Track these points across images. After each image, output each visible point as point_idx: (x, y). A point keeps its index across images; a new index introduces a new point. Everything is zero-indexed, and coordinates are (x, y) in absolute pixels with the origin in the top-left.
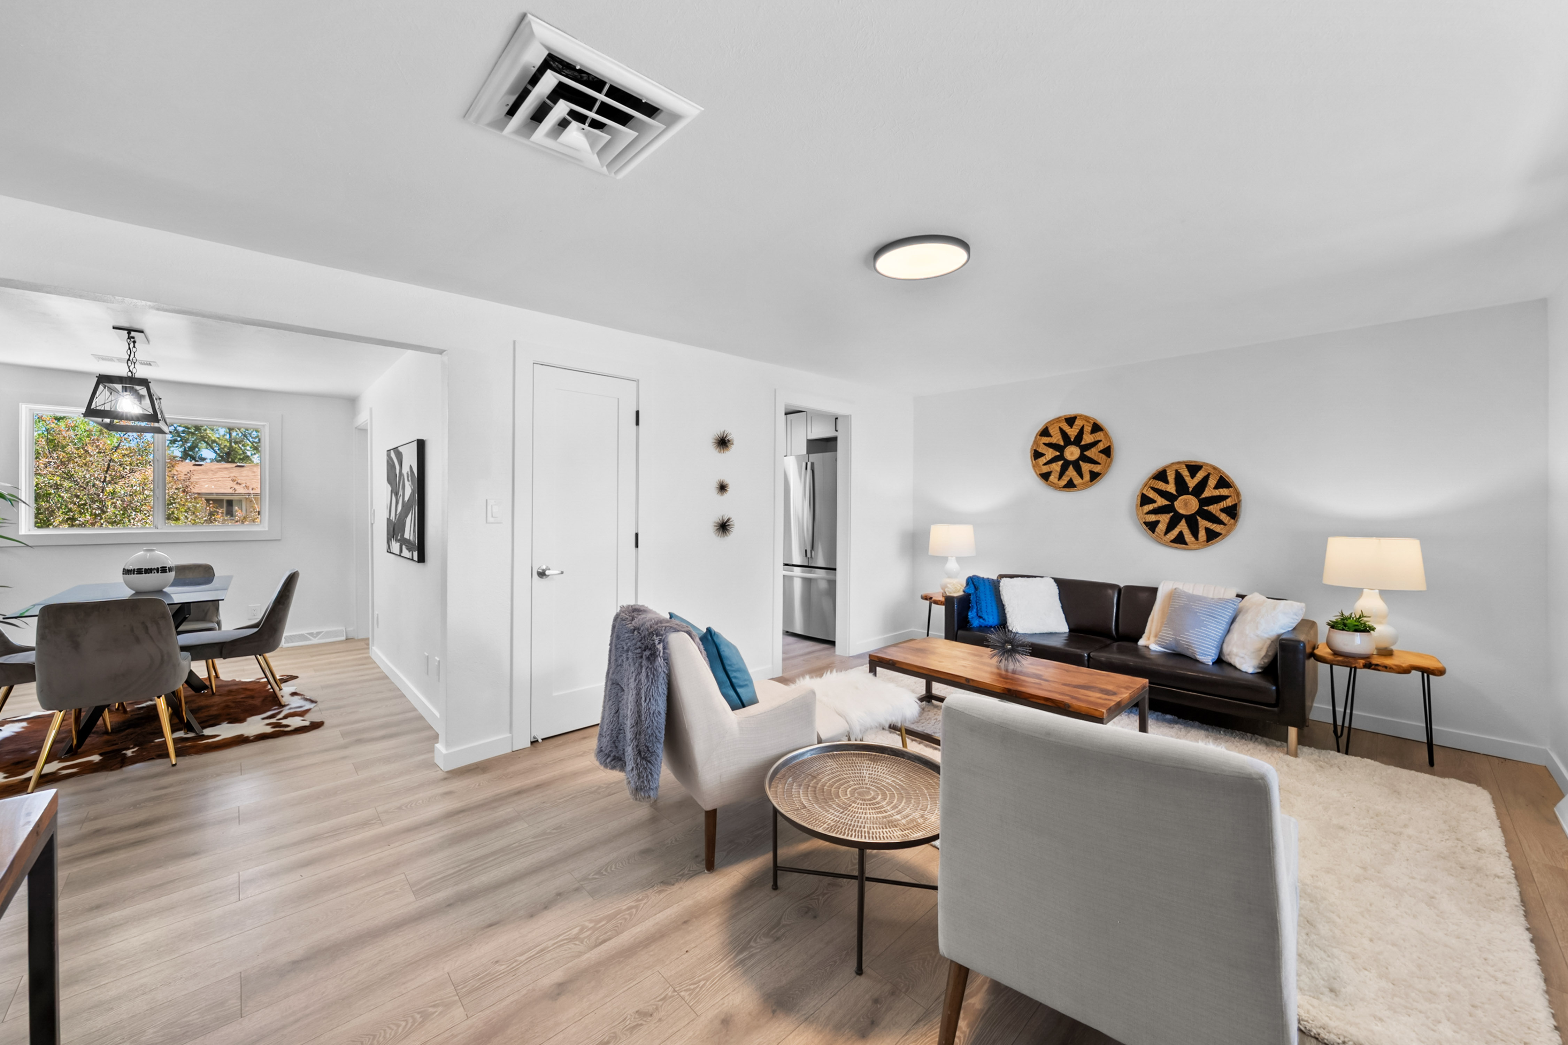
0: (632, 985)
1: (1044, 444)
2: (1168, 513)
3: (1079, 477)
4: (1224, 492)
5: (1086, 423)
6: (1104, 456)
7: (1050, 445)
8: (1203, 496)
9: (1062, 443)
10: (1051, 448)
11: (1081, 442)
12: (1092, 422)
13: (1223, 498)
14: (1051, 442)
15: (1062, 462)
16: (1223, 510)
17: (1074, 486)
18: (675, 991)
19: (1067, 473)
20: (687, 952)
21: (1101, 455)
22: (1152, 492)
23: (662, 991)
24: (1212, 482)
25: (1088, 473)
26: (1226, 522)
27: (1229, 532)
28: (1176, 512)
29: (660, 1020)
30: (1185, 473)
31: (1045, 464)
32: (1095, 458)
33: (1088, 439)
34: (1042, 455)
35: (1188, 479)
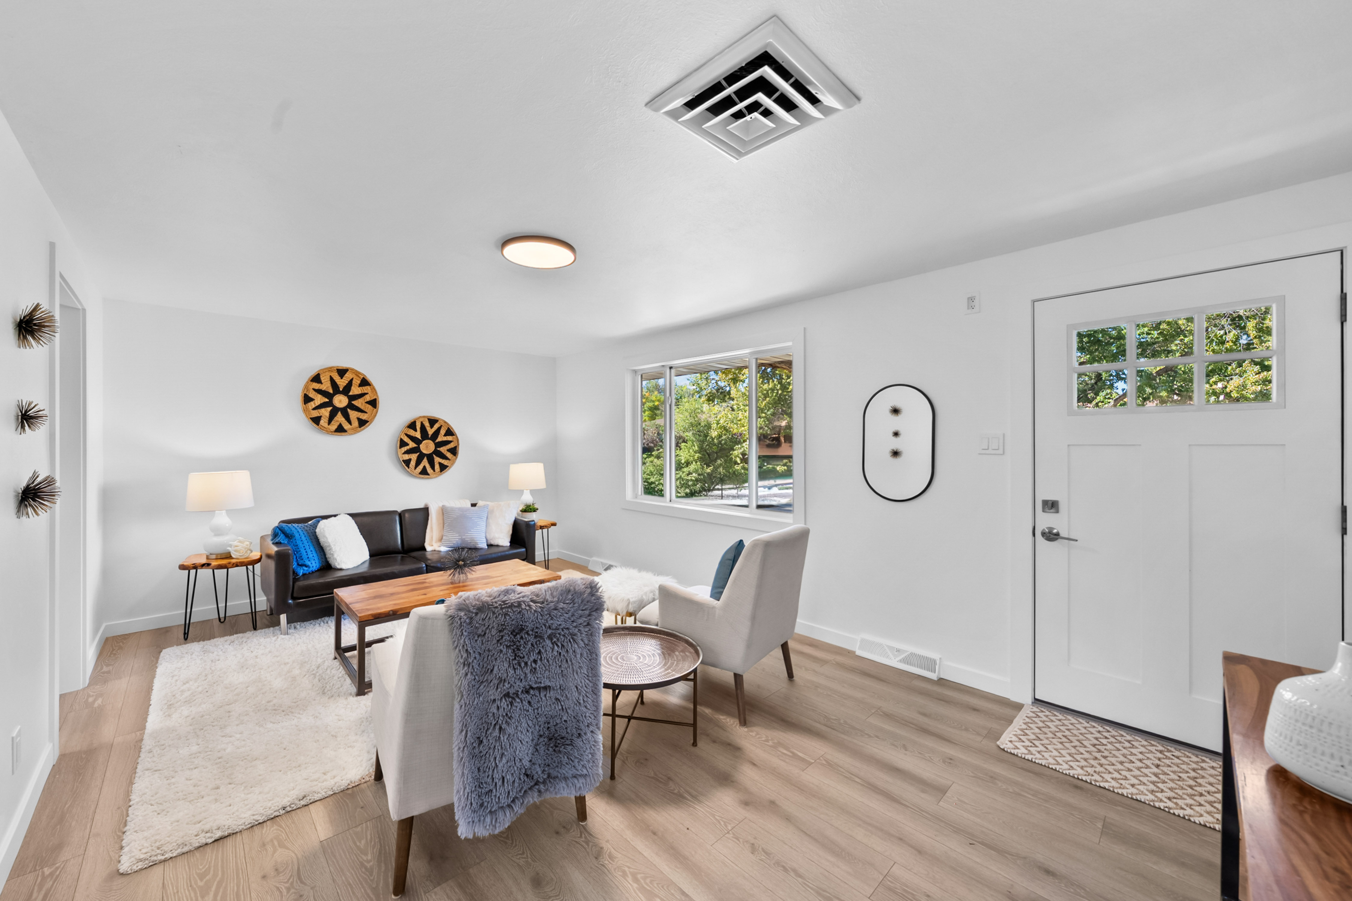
0: (729, 861)
1: (314, 389)
2: (416, 453)
3: (347, 423)
4: (449, 438)
5: (355, 377)
6: (370, 407)
7: (319, 391)
8: (437, 441)
9: (331, 391)
10: (320, 394)
11: (349, 392)
12: (362, 377)
13: (449, 442)
14: (320, 388)
15: (331, 408)
16: (448, 450)
17: (344, 431)
18: (728, 833)
19: (336, 418)
20: (688, 829)
21: (368, 405)
22: (406, 437)
23: (730, 841)
24: (443, 432)
25: (357, 420)
26: (450, 458)
27: (452, 464)
28: (421, 452)
29: (755, 838)
30: (427, 424)
31: (314, 409)
32: (362, 408)
33: (355, 390)
34: (312, 400)
35: (428, 428)
